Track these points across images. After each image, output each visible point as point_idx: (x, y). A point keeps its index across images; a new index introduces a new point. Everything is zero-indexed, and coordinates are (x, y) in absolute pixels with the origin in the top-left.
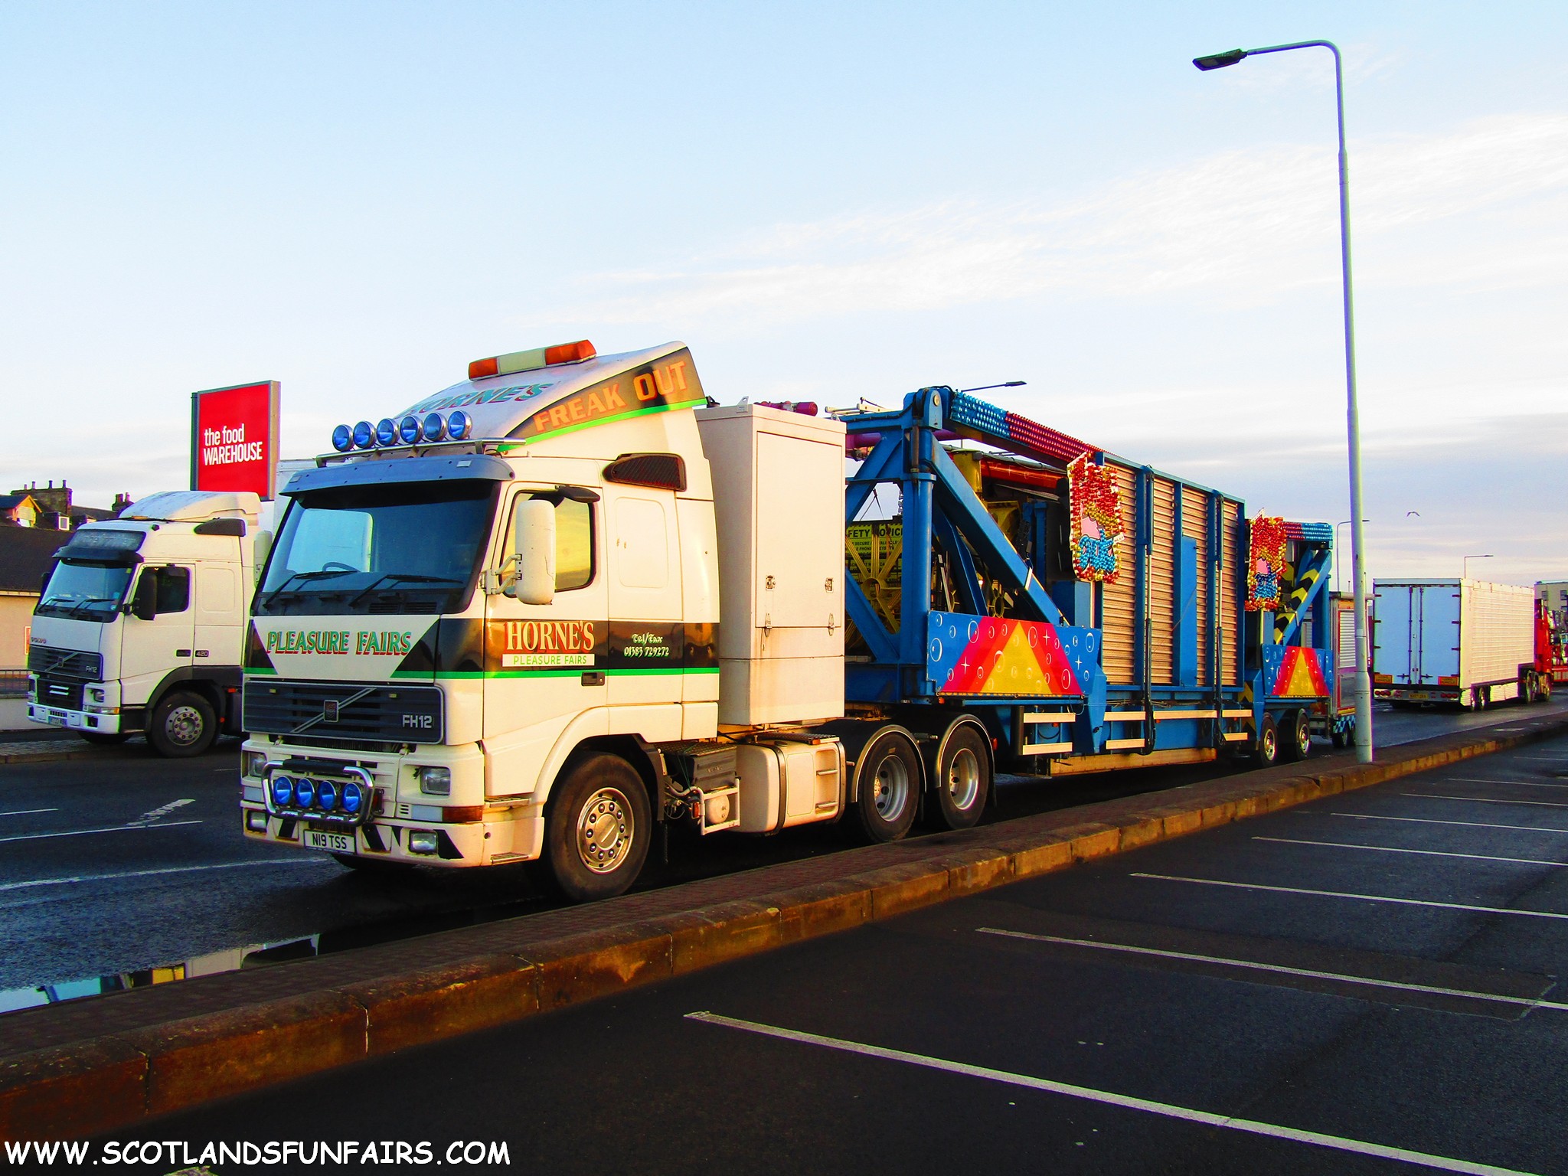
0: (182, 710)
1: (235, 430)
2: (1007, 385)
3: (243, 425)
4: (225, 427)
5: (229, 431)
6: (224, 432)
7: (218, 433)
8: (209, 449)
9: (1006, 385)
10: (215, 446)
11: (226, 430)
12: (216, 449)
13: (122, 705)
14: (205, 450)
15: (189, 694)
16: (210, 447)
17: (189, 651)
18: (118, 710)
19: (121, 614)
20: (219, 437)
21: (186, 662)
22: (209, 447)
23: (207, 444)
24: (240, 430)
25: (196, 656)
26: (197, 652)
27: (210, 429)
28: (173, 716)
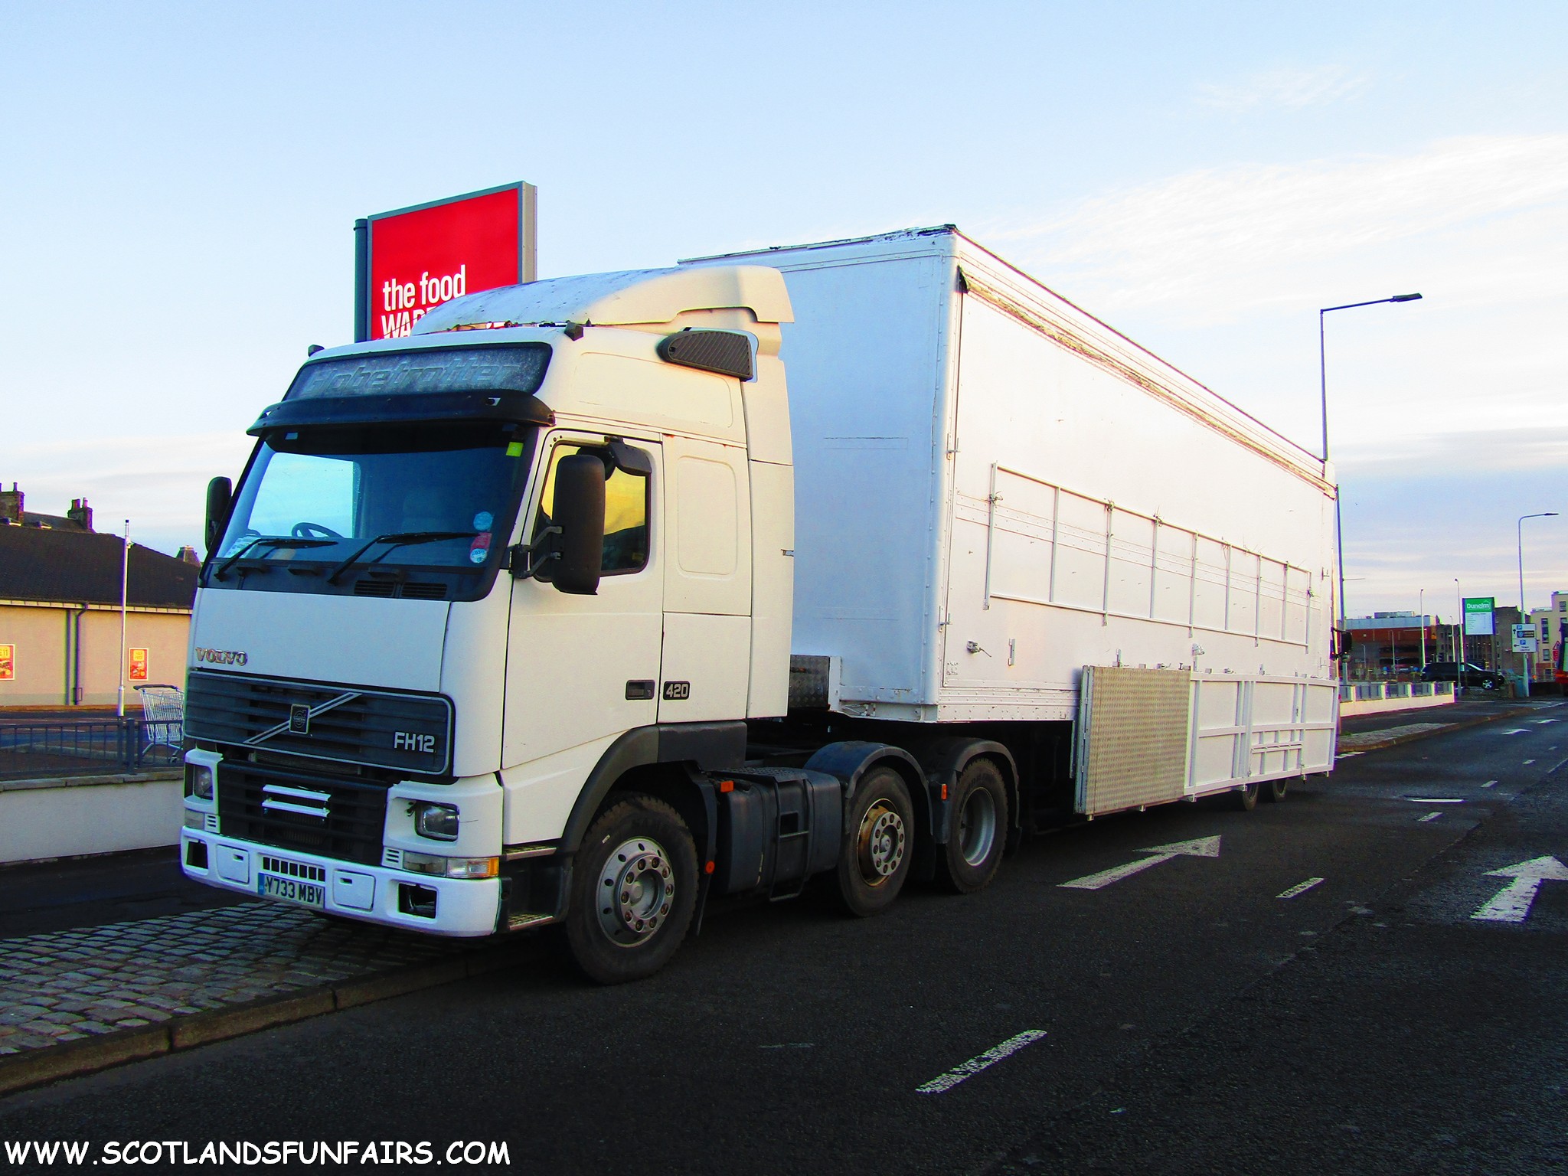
0: (631, 848)
1: (447, 278)
2: (1395, 299)
3: (463, 267)
4: (426, 274)
5: (435, 280)
6: (423, 283)
7: (411, 285)
8: (392, 317)
9: (1392, 300)
10: (405, 309)
11: (428, 279)
12: (406, 314)
13: (506, 848)
14: (384, 318)
15: (645, 802)
16: (395, 313)
17: (651, 684)
18: (496, 864)
19: (504, 576)
20: (413, 293)
21: (643, 713)
22: (392, 312)
23: (388, 308)
24: (457, 276)
25: (666, 697)
26: (667, 685)
27: (394, 281)
28: (612, 868)
